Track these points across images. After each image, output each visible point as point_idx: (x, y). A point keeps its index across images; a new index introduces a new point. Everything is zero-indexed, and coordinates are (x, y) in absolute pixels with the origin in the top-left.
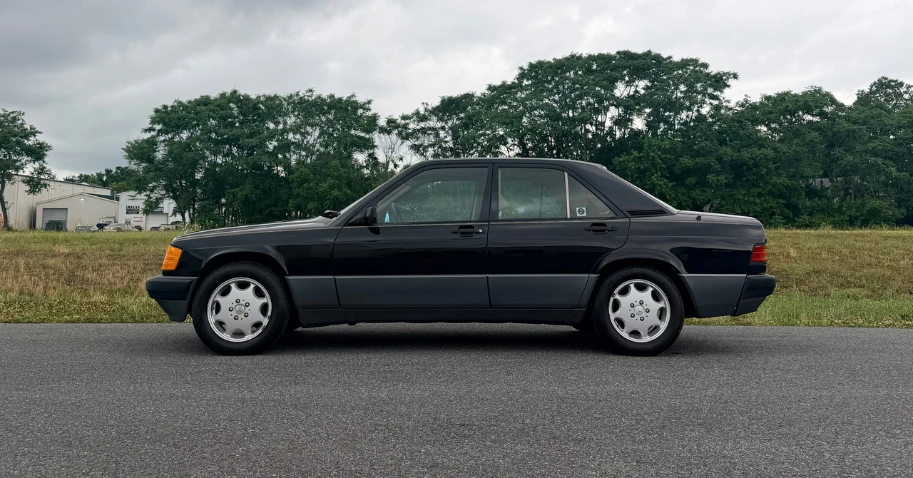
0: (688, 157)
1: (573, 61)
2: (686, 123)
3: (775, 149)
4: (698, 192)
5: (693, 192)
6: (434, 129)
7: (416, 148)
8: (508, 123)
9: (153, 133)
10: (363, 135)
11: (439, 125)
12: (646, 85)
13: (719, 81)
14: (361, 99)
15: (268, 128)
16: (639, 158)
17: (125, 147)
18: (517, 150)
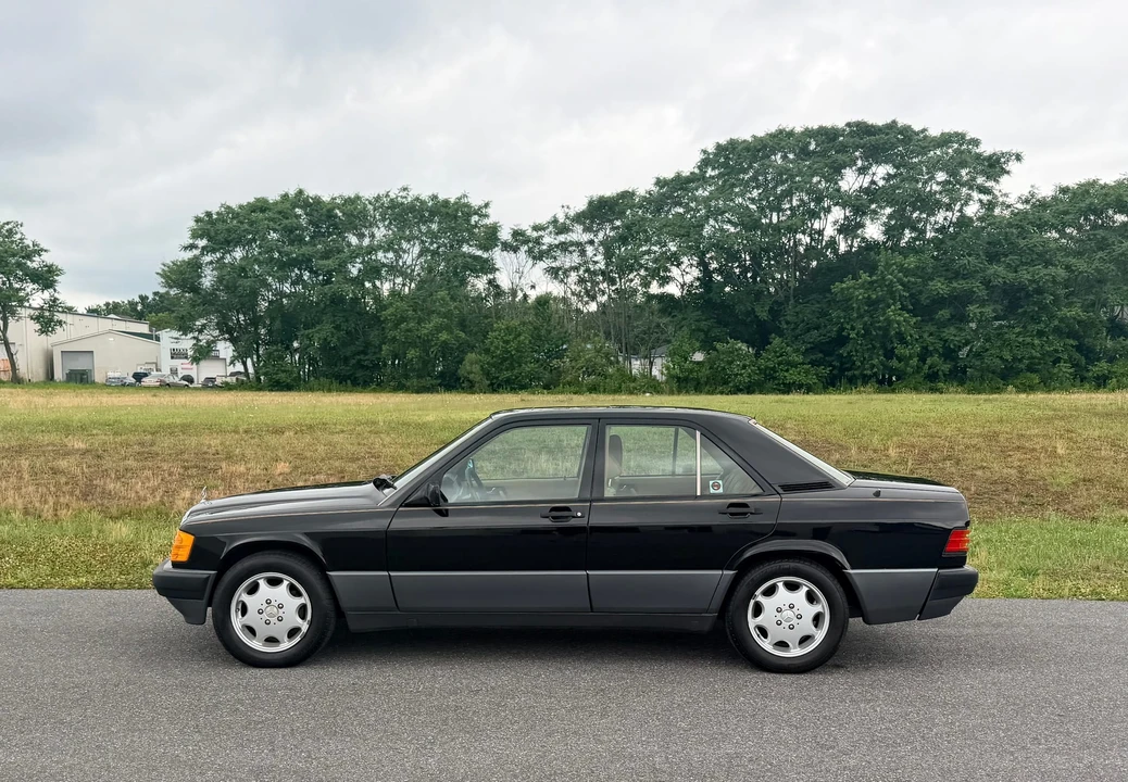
0: (942, 279)
1: (781, 140)
2: (942, 230)
3: (1068, 268)
4: (952, 330)
5: (945, 330)
6: (578, 244)
7: (554, 272)
8: (683, 236)
9: (196, 252)
10: (479, 253)
11: (586, 237)
12: (888, 174)
13: (994, 166)
14: (475, 201)
15: (349, 245)
16: (872, 283)
17: (160, 271)
18: (696, 272)
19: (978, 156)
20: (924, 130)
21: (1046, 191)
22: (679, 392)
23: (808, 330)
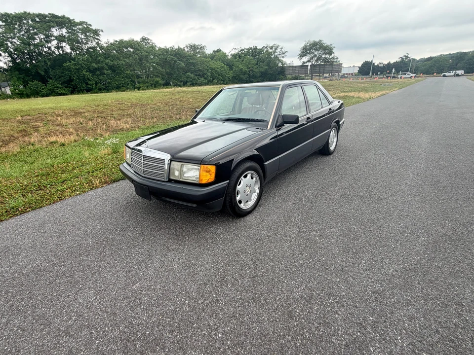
0: (95, 63)
2: (88, 50)
12: (66, 32)
13: (97, 33)
16: (75, 64)
18: (9, 59)
19: (91, 29)
20: (74, 20)
21: (112, 41)
22: (21, 98)
23: (60, 77)
